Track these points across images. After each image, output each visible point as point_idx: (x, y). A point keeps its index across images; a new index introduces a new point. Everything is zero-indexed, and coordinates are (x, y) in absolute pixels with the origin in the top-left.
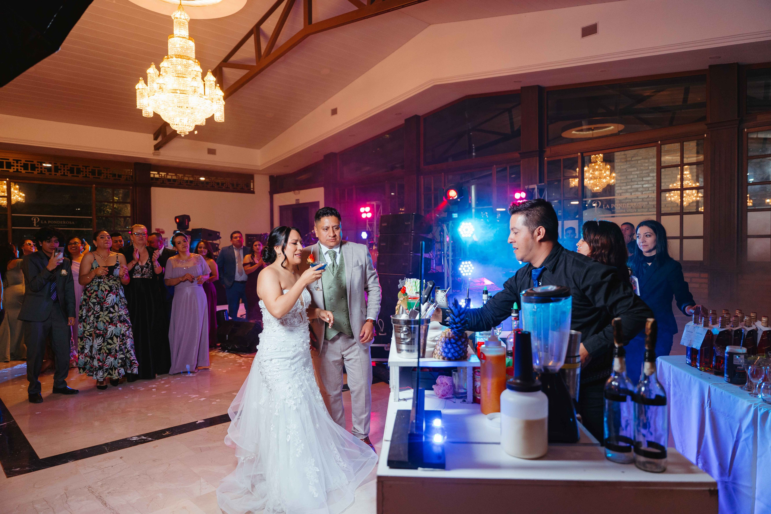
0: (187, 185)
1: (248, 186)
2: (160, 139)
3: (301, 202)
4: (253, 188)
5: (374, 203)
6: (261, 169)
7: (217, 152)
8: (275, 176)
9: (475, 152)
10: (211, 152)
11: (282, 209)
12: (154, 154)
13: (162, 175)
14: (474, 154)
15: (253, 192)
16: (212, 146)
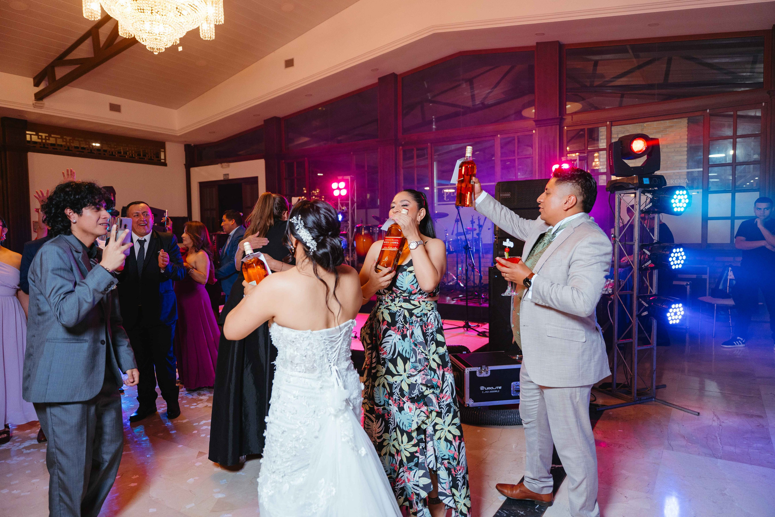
0: (78, 151)
1: (158, 156)
2: (42, 87)
3: (231, 177)
4: (165, 159)
5: (349, 178)
6: (178, 135)
7: (122, 109)
8: (192, 145)
9: (435, 125)
10: (115, 108)
11: (203, 185)
12: (35, 106)
13: (42, 136)
14: (434, 127)
15: (165, 164)
16: (116, 100)
